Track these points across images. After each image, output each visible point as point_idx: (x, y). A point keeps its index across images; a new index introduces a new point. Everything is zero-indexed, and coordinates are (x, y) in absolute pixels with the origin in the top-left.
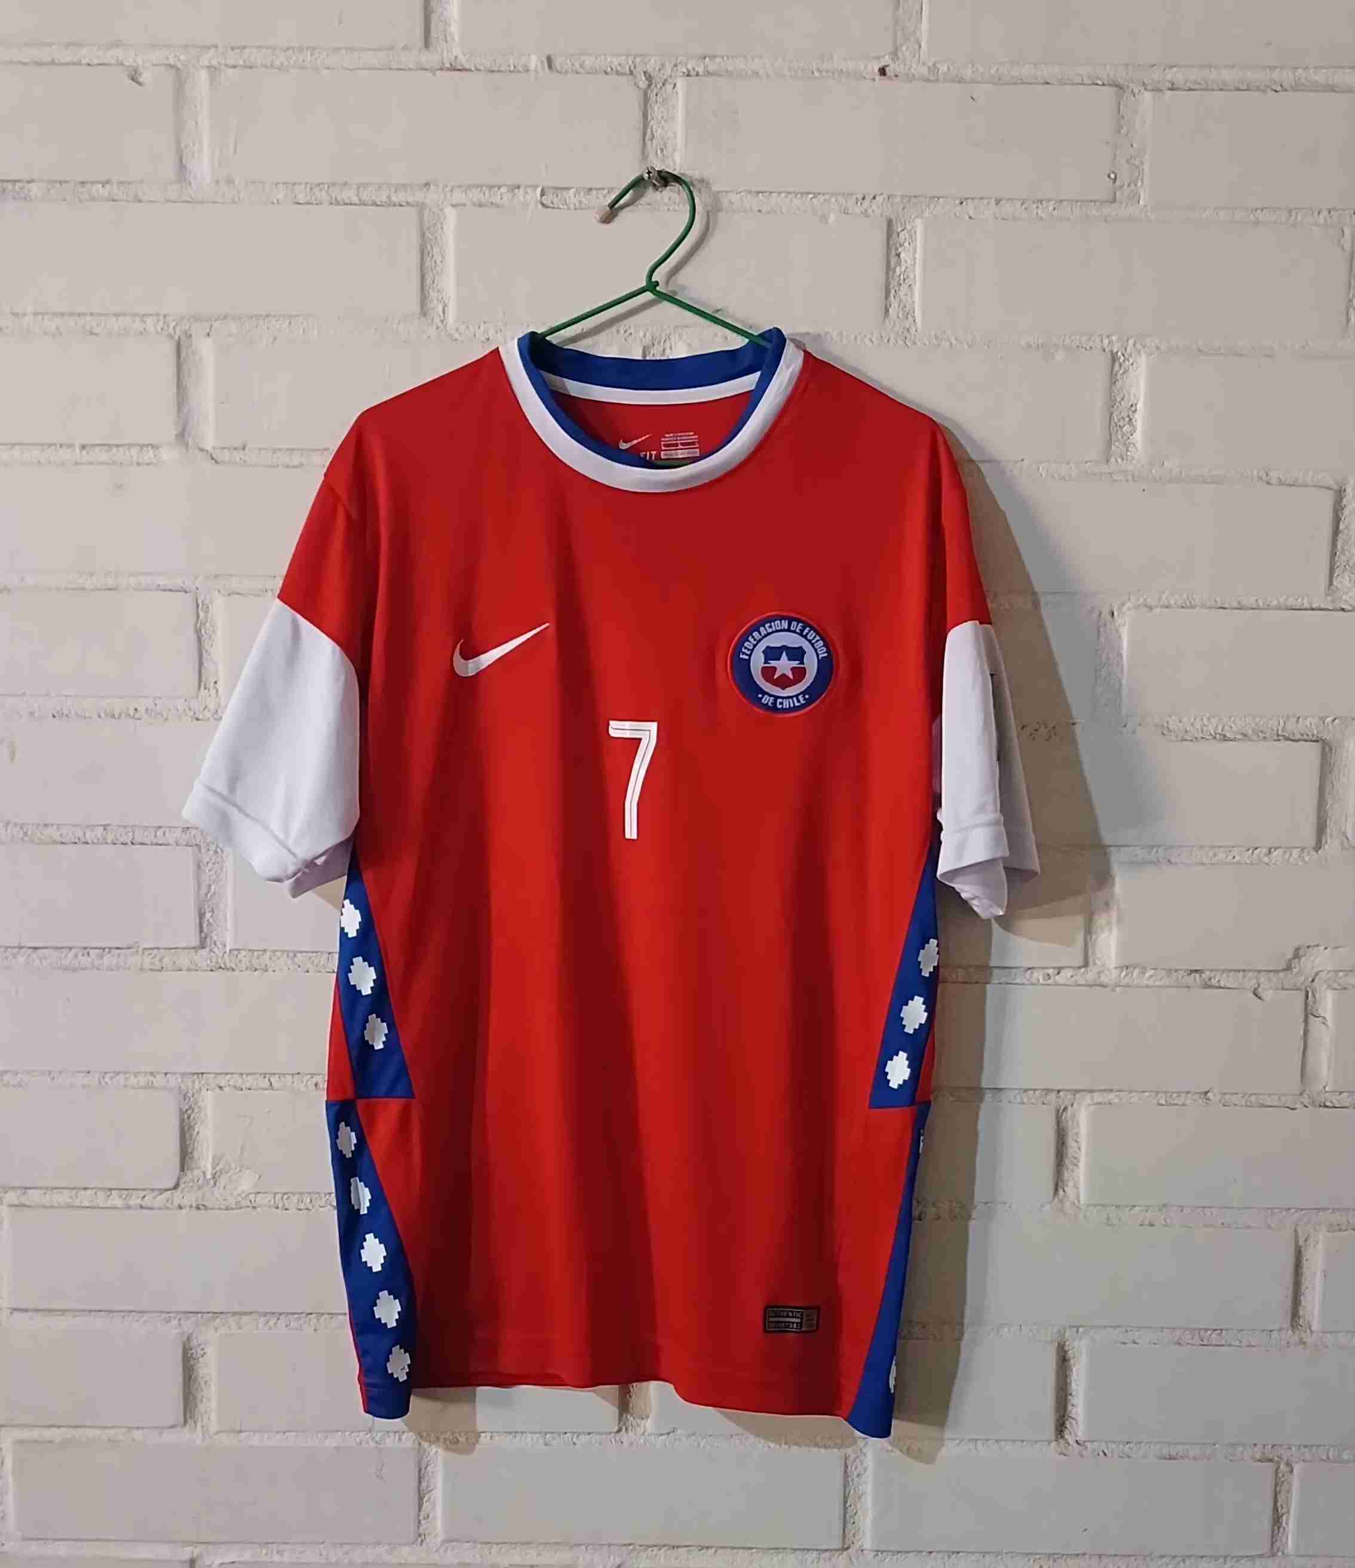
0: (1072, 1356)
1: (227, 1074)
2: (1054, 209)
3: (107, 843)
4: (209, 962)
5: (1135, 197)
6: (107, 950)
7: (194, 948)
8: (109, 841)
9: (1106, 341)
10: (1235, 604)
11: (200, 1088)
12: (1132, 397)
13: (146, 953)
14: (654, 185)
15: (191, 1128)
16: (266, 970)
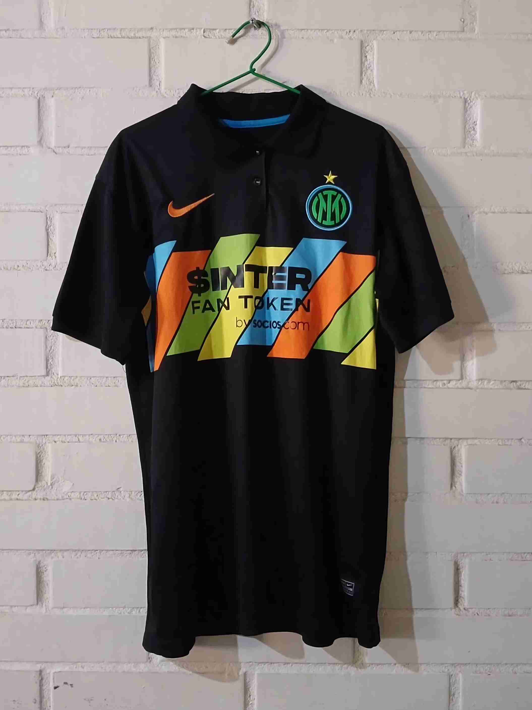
0: (461, 567)
1: (58, 435)
2: (436, 35)
3: (4, 328)
4: (50, 382)
5: (473, 30)
6: (3, 377)
7: (43, 376)
8: (5, 327)
9: (462, 94)
10: (525, 211)
11: (46, 443)
12: (475, 119)
13: (21, 378)
14: (255, 27)
15: (41, 461)
16: (77, 386)
